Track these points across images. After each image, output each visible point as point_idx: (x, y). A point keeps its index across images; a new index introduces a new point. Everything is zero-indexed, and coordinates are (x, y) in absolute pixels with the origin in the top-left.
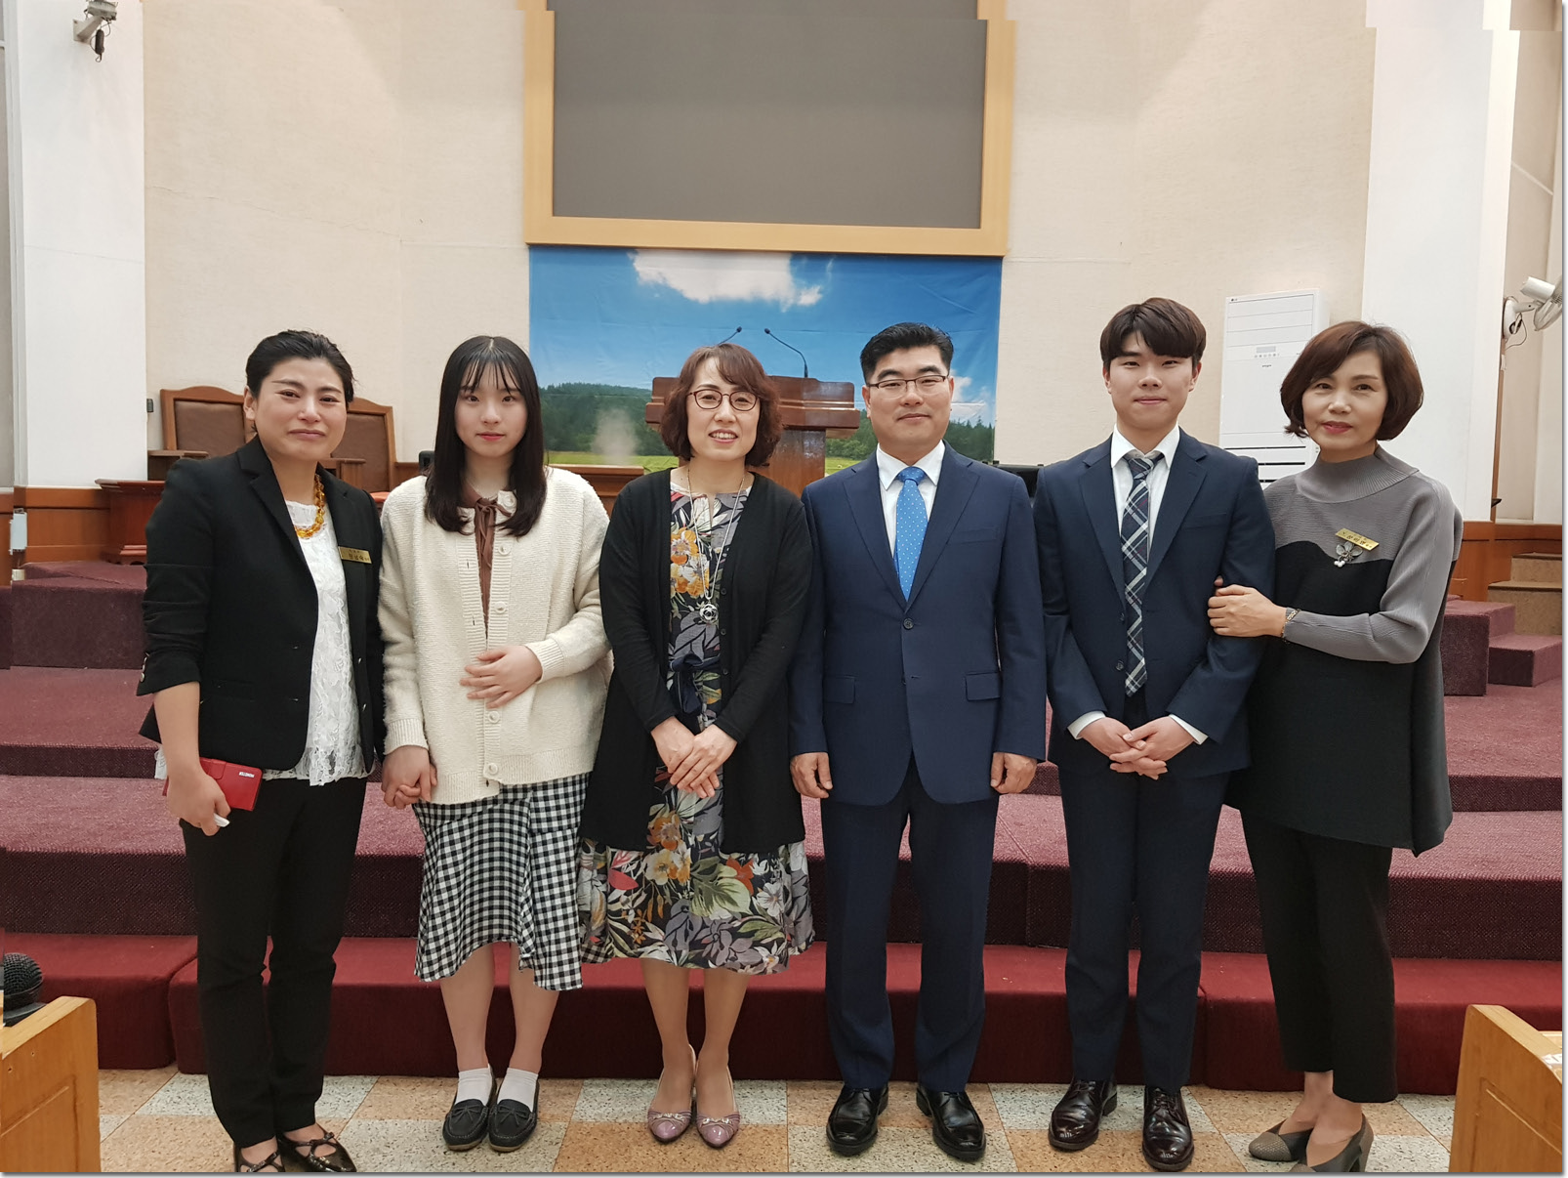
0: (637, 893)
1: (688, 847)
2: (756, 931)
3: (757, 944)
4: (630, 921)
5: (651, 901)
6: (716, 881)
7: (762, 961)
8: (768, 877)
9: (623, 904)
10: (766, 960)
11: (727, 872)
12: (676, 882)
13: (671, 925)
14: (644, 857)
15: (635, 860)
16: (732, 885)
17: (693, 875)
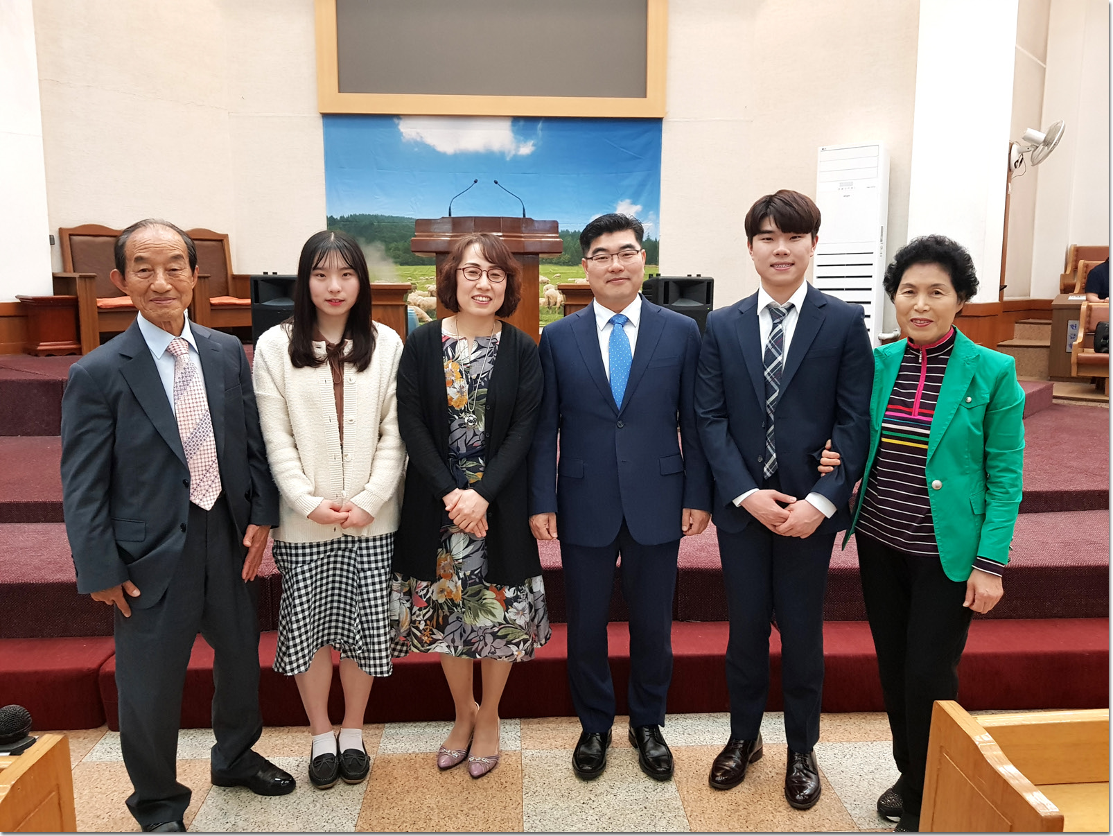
1: (459, 579)
6: (481, 601)
16: (493, 603)
17: (464, 597)
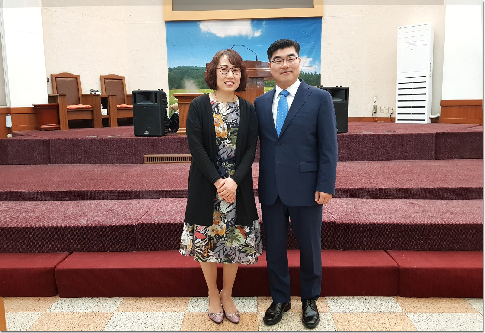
6: (234, 234)
17: (227, 232)
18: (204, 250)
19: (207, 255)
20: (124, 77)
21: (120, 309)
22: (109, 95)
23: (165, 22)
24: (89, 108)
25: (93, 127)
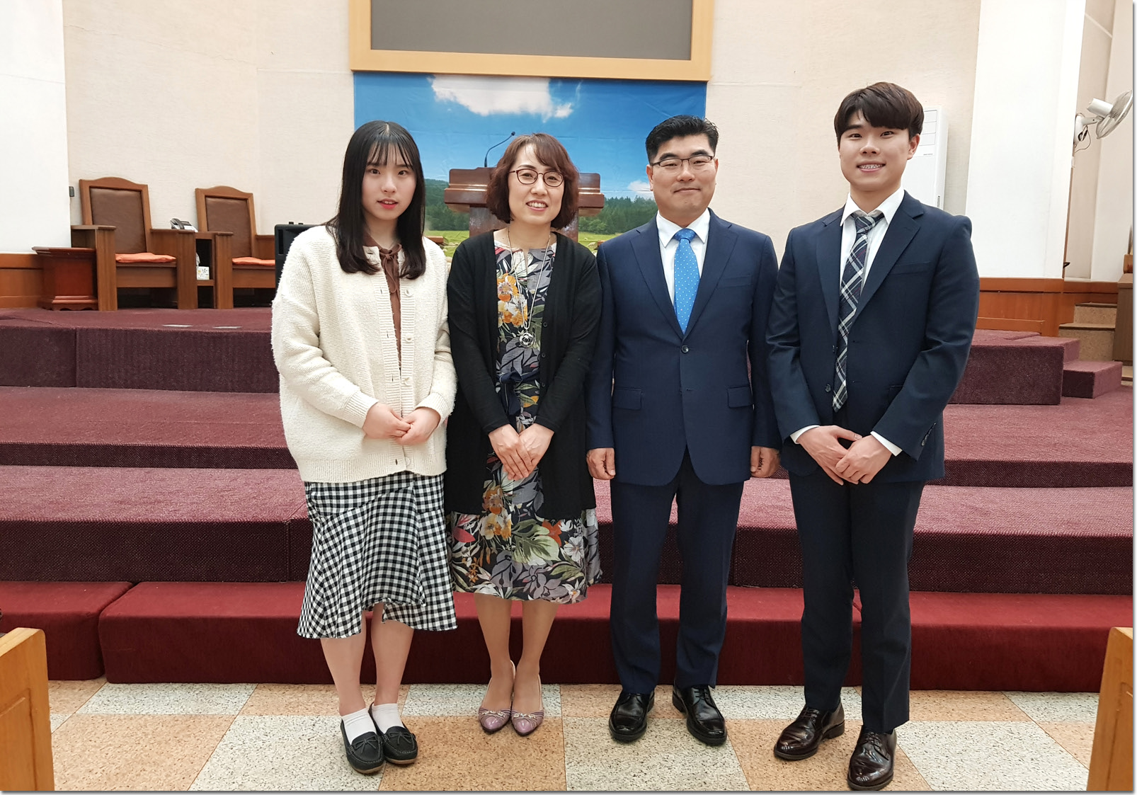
0: (474, 545)
1: (509, 513)
2: (563, 573)
3: (564, 582)
4: (468, 566)
5: (482, 552)
6: (533, 537)
7: (568, 594)
8: (572, 533)
9: (463, 553)
10: (571, 593)
11: (542, 531)
12: (500, 537)
13: (496, 569)
14: (480, 518)
15: (473, 521)
16: (546, 541)
17: (514, 532)
18: (470, 566)
19: (477, 579)
20: (251, 195)
21: (249, 709)
22: (215, 235)
23: (352, 73)
24: (169, 262)
25: (176, 307)
